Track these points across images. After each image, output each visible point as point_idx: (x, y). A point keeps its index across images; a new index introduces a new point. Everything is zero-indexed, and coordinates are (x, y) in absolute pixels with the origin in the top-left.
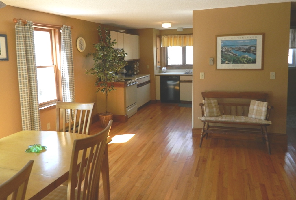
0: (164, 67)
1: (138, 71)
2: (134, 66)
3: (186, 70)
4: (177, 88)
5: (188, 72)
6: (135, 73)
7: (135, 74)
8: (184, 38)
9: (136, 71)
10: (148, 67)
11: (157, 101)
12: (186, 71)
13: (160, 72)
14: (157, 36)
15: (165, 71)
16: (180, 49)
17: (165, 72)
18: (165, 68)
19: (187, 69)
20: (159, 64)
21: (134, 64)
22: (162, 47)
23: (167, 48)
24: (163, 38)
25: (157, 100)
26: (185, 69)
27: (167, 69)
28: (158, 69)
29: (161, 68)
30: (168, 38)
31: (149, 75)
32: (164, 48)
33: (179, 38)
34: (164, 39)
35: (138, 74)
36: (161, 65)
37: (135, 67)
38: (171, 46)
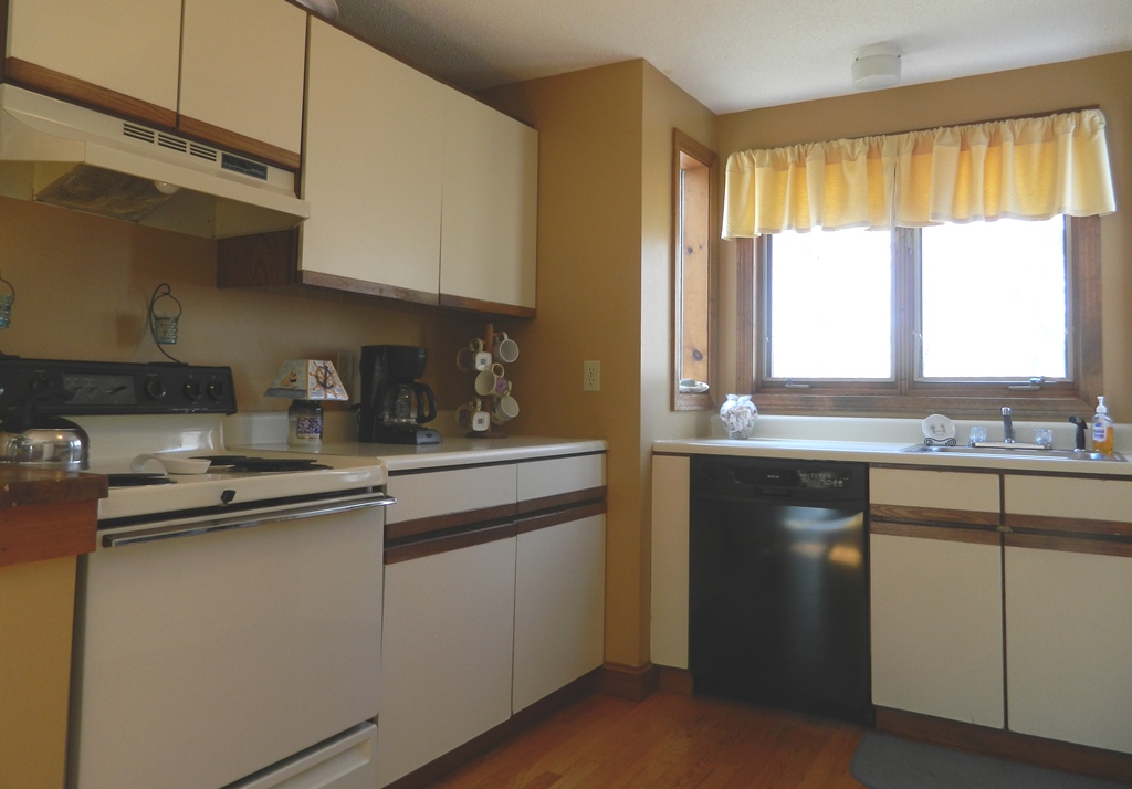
0: (740, 392)
1: (510, 408)
2: (469, 360)
3: (924, 426)
4: (847, 555)
5: (943, 437)
6: (481, 421)
7: (477, 427)
8: (906, 157)
9: (490, 404)
10: (593, 375)
11: (655, 678)
12: (928, 434)
13: (704, 432)
14: (678, 140)
15: (740, 427)
16: (879, 244)
17: (739, 436)
18: (745, 401)
19: (936, 419)
20: (702, 367)
21: (477, 347)
22: (724, 234)
23: (765, 243)
24: (738, 172)
25: (658, 668)
26: (920, 412)
27: (761, 410)
28: (680, 403)
29: (710, 402)
30: (778, 166)
31: (598, 445)
32: (743, 243)
33: (862, 159)
34: (747, 176)
35: (502, 432)
36: (715, 375)
37: (480, 367)
38: (800, 231)
